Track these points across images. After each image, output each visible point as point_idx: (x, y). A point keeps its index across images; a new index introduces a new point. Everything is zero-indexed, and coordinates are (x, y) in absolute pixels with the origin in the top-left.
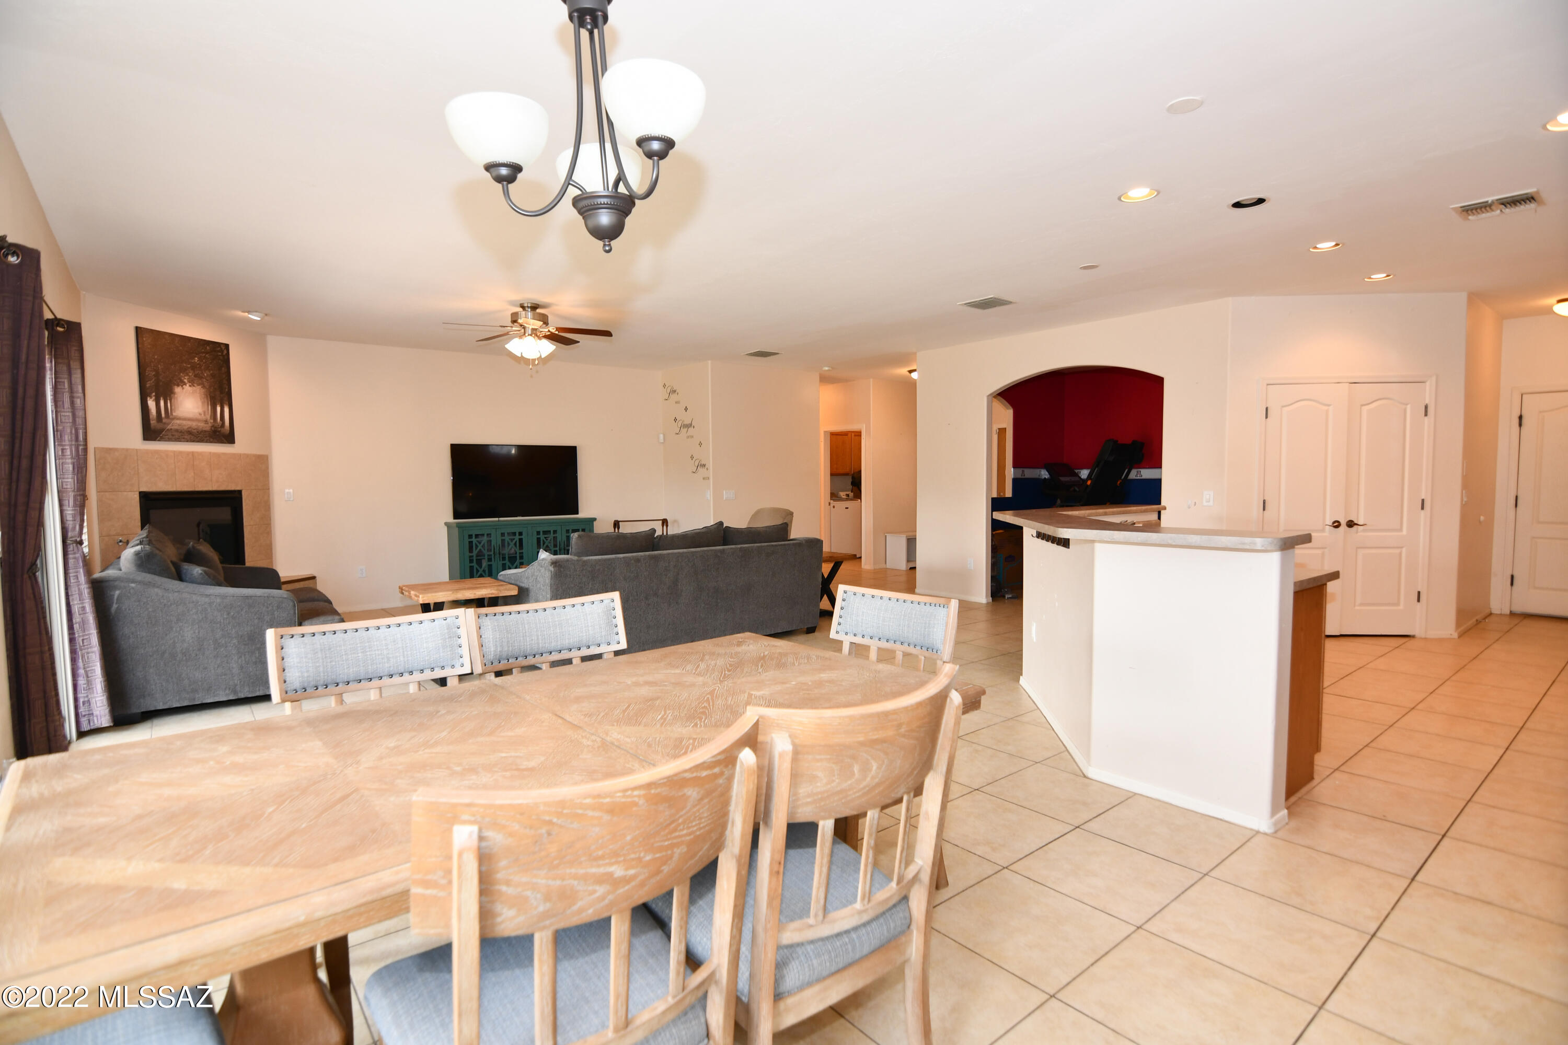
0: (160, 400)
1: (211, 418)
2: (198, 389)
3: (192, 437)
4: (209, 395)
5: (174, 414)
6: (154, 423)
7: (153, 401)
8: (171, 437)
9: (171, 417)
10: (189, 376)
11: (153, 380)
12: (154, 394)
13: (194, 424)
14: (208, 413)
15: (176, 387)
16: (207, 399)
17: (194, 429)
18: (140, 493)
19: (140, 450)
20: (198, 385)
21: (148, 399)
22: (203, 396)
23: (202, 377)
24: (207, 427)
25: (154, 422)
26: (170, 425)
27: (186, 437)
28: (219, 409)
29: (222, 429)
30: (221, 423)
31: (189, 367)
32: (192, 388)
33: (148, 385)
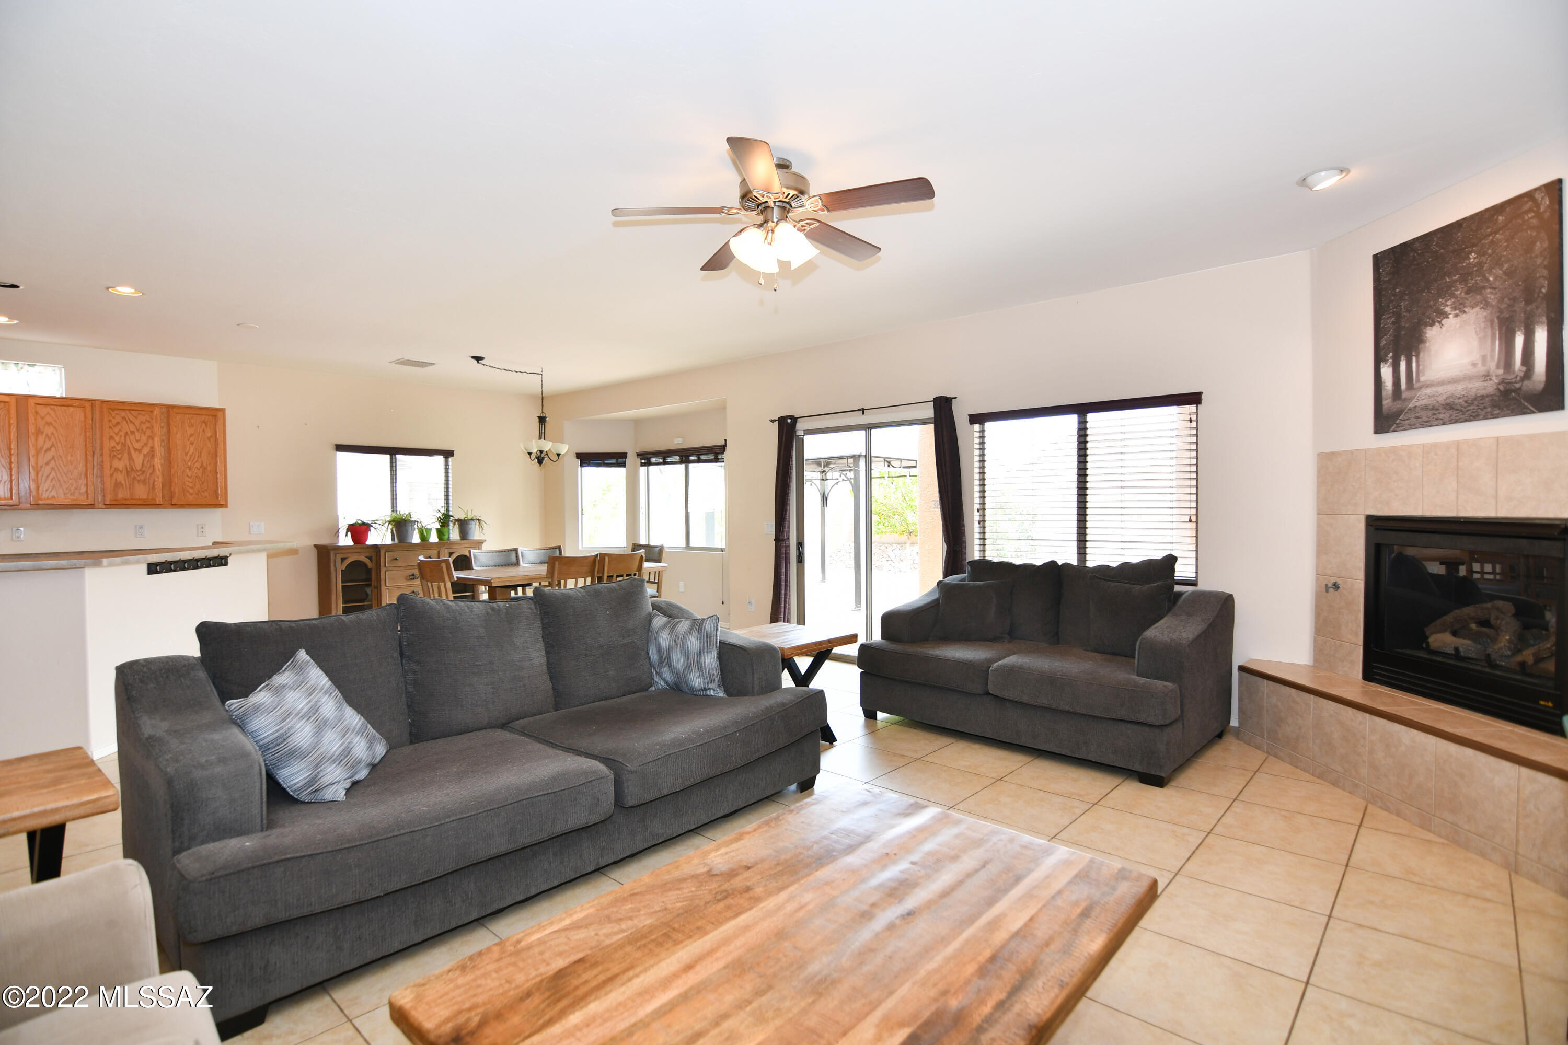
0: (1400, 360)
1: (1498, 367)
2: (1474, 316)
3: (1454, 413)
4: (1498, 317)
5: (1422, 379)
6: (1388, 404)
7: (1389, 367)
8: (1413, 420)
9: (1416, 385)
10: (1456, 298)
11: (1392, 330)
12: (1391, 354)
13: (1459, 389)
14: (1493, 358)
15: (1429, 328)
16: (1493, 328)
17: (1459, 398)
18: (1369, 519)
19: (1369, 450)
20: (1473, 308)
21: (1382, 366)
22: (1483, 325)
24: (1490, 387)
25: (1387, 401)
26: (1415, 400)
27: (1441, 416)
28: (1519, 339)
29: (1526, 383)
30: (1524, 368)
31: (1457, 281)
32: (1459, 319)
33: (1383, 343)
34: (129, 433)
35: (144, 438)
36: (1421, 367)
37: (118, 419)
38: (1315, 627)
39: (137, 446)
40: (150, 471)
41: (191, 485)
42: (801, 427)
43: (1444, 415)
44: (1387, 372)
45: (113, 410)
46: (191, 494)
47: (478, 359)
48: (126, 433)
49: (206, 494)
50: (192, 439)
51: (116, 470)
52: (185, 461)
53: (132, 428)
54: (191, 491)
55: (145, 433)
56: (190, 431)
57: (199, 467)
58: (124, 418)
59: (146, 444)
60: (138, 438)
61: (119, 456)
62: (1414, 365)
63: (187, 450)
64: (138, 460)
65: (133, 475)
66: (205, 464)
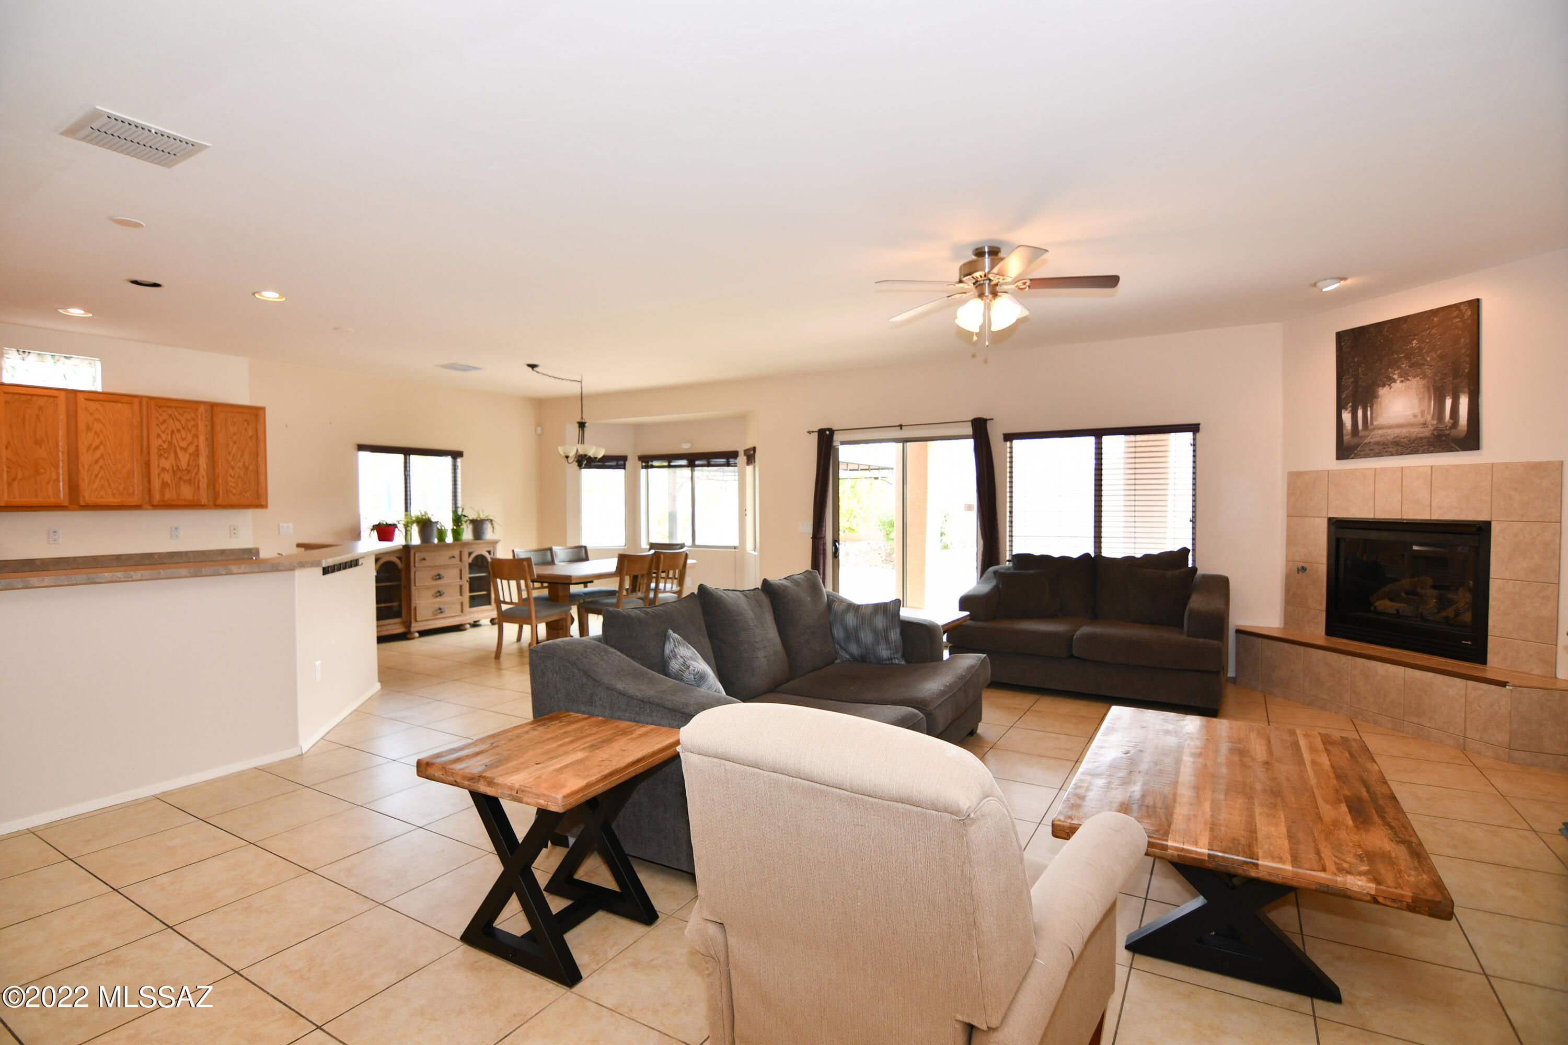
0: (1358, 409)
1: (1433, 419)
2: (1415, 383)
3: (1400, 449)
4: (1433, 386)
5: (1375, 423)
6: (1348, 439)
7: (1349, 413)
8: (1368, 452)
9: (1370, 427)
11: (1351, 387)
12: (1351, 404)
13: (1404, 432)
14: (1429, 412)
15: (1381, 388)
16: (1429, 392)
17: (1404, 438)
18: (1330, 520)
19: (1332, 471)
20: (1415, 378)
21: (1343, 412)
22: (1422, 390)
23: (1423, 365)
24: (1427, 432)
25: (1347, 437)
26: (1369, 438)
27: (1390, 450)
28: (1448, 402)
29: (1453, 431)
30: (1452, 421)
31: (1402, 358)
32: (1404, 384)
33: (1344, 396)
34: (175, 431)
35: (190, 437)
36: (1374, 415)
37: (165, 416)
38: (1285, 600)
39: (183, 444)
40: (195, 471)
41: (234, 485)
42: (837, 437)
43: (1394, 450)
44: (1347, 417)
45: (160, 407)
46: (234, 495)
47: (533, 366)
48: (173, 432)
49: (248, 494)
50: (235, 438)
51: (163, 469)
52: (228, 460)
53: (179, 426)
54: (234, 491)
55: (190, 431)
56: (233, 430)
57: (241, 467)
58: (170, 415)
59: (191, 443)
60: (183, 436)
61: (166, 455)
62: (1369, 413)
63: (230, 450)
64: (184, 458)
65: (179, 474)
66: (247, 464)
